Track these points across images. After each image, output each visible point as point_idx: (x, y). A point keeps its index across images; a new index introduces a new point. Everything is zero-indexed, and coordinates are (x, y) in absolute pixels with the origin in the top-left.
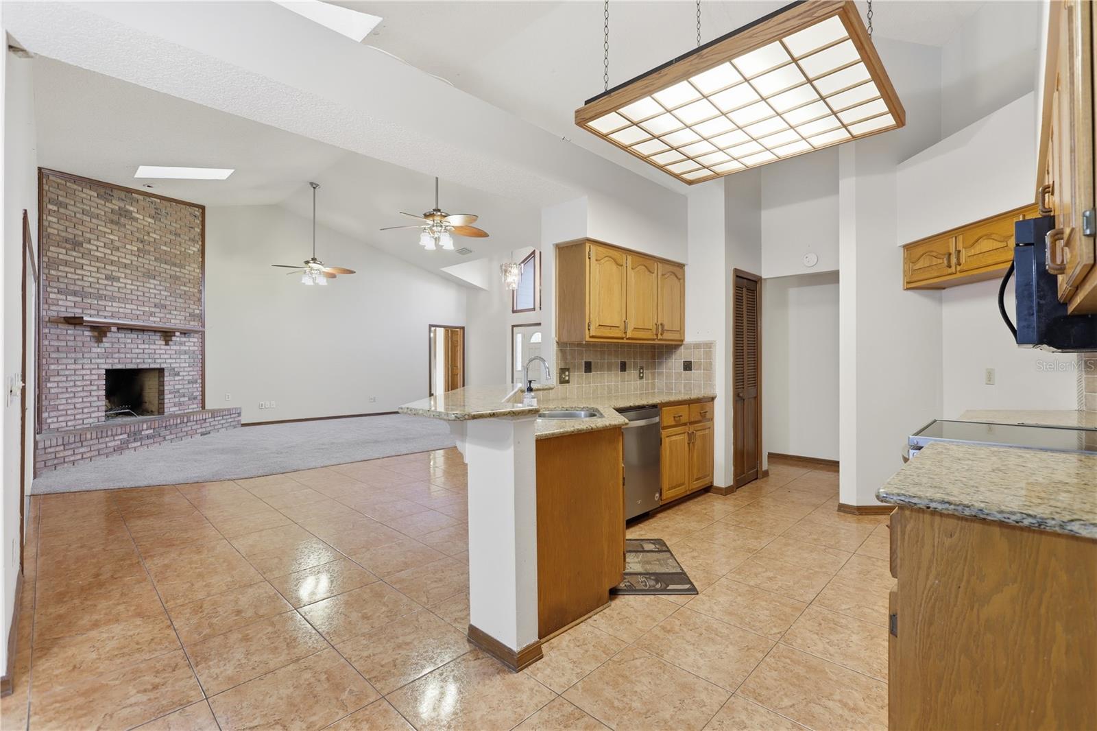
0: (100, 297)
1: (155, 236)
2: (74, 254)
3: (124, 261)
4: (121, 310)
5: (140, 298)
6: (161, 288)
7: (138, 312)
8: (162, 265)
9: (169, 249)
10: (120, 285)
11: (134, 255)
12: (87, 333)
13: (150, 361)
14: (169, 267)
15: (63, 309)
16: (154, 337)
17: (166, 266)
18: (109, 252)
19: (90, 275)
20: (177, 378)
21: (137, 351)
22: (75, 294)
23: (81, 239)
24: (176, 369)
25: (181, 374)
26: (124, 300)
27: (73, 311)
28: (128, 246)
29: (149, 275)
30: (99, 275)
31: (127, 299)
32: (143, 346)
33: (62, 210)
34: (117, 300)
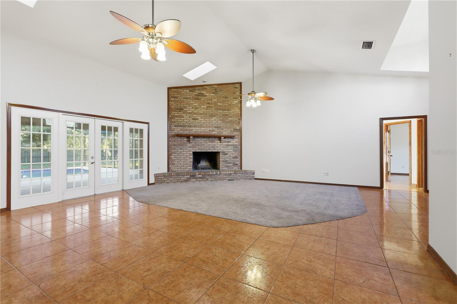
0: (190, 126)
1: (215, 100)
2: (180, 113)
3: (200, 112)
4: (199, 130)
5: (208, 125)
6: (218, 120)
7: (207, 131)
8: (218, 111)
9: (222, 104)
10: (198, 121)
11: (205, 109)
12: (185, 139)
13: (212, 149)
14: (222, 111)
15: (176, 132)
16: (215, 140)
17: (220, 111)
18: (194, 110)
19: (186, 119)
20: (226, 156)
21: (206, 145)
22: (181, 126)
23: (183, 107)
24: (226, 152)
25: (228, 154)
26: (201, 126)
27: (180, 132)
28: (202, 107)
29: (212, 116)
30: (190, 119)
31: (202, 126)
32: (209, 143)
33: (176, 99)
34: (198, 127)
